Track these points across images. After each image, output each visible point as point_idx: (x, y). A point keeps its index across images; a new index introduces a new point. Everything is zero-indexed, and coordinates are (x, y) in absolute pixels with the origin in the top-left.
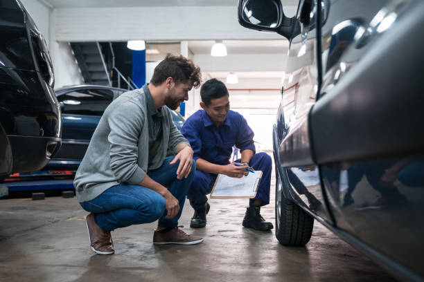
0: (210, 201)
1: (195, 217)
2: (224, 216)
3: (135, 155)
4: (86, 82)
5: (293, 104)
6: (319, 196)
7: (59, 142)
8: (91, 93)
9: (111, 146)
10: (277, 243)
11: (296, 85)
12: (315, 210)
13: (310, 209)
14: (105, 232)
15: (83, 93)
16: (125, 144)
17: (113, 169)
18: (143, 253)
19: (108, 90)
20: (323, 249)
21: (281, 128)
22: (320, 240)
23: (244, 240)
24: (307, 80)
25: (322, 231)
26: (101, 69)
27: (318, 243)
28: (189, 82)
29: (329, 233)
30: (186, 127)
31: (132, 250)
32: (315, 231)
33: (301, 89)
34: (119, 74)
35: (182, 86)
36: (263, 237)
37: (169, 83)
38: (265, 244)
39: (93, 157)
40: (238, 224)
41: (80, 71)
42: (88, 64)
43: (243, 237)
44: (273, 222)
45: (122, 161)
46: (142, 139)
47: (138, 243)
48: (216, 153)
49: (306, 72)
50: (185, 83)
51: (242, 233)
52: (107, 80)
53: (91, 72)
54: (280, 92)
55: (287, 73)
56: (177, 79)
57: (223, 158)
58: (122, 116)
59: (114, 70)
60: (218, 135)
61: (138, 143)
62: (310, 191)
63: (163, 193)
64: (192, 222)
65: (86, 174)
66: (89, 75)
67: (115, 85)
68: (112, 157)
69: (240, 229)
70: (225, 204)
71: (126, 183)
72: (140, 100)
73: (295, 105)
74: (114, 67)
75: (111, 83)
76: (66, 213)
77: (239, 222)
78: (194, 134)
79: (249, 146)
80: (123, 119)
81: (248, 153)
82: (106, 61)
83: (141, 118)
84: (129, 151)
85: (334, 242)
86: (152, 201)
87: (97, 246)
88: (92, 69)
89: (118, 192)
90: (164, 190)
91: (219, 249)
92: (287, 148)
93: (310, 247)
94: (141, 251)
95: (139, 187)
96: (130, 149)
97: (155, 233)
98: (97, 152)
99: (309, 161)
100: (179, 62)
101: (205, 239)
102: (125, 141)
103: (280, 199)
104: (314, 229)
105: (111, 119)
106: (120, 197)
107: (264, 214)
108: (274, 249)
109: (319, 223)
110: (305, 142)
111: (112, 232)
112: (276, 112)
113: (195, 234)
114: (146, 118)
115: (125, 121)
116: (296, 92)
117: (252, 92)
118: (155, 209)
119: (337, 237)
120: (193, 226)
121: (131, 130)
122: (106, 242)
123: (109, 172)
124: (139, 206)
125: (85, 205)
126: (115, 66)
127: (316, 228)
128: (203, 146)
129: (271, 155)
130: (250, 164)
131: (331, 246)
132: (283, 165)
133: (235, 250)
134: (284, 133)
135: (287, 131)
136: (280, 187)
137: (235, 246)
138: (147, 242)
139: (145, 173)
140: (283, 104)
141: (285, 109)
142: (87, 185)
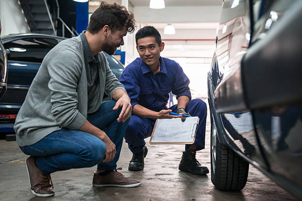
0: (147, 145)
1: (134, 160)
2: (161, 160)
3: (76, 101)
4: (32, 31)
5: (227, 53)
6: (252, 141)
7: (4, 87)
8: (36, 41)
9: (52, 93)
10: (212, 188)
11: (230, 36)
12: (250, 155)
13: (245, 154)
14: (44, 175)
15: (29, 41)
16: (65, 91)
17: (55, 115)
18: (82, 195)
19: (53, 39)
20: (259, 195)
21: (215, 76)
22: (256, 186)
23: (180, 184)
24: (241, 29)
25: (258, 177)
26: (46, 19)
27: (254, 189)
28: (124, 28)
29: (265, 179)
30: (125, 75)
31: (72, 192)
32: (250, 177)
33: (233, 39)
34: (64, 24)
35: (118, 32)
36: (199, 181)
37: (106, 31)
38: (201, 188)
39: (33, 102)
40: (175, 168)
41: (26, 20)
42: (34, 14)
43: (179, 181)
44: (209, 166)
45: (64, 107)
46: (80, 85)
47: (78, 185)
48: (154, 99)
49: (240, 23)
50: (121, 30)
51: (179, 177)
52: (52, 30)
53: (37, 22)
54: (214, 42)
55: (221, 24)
56: (113, 27)
57: (160, 104)
58: (60, 63)
59: (59, 21)
60: (155, 83)
61: (77, 89)
62: (244, 136)
63: (102, 137)
64: (130, 165)
65: (27, 118)
66: (35, 24)
67: (60, 34)
68: (53, 103)
69: (176, 173)
70: (162, 148)
71: (67, 128)
72: (77, 48)
73: (229, 54)
74: (58, 17)
75: (55, 32)
76: (10, 156)
77: (175, 166)
78: (133, 81)
79: (185, 93)
80: (62, 67)
81: (184, 99)
82: (51, 12)
83: (79, 65)
84: (70, 97)
85: (270, 189)
86: (93, 146)
87: (38, 189)
88: (38, 18)
89: (60, 137)
90: (103, 134)
91: (156, 192)
92: (221, 95)
93: (246, 193)
94: (80, 193)
95: (81, 132)
96: (70, 95)
97: (95, 175)
98: (38, 98)
99: (242, 106)
100: (114, 10)
101: (143, 181)
102: (64, 87)
103: (215, 144)
104: (249, 175)
105: (50, 66)
106: (62, 142)
107: (201, 158)
108: (209, 193)
109: (255, 169)
110: (238, 88)
111: (52, 175)
112: (210, 61)
113: (133, 176)
114: (84, 65)
115: (64, 69)
116: (230, 42)
117: (188, 42)
118: (96, 154)
119: (274, 183)
120: (131, 169)
121: (70, 77)
122: (46, 184)
123: (50, 117)
124: (80, 152)
125: (25, 149)
126: (60, 17)
127: (252, 173)
128: (140, 92)
129: (206, 101)
130: (186, 110)
131: (268, 193)
132: (217, 111)
133: (171, 194)
134: (219, 80)
135: (221, 78)
136: (215, 131)
137: (171, 190)
138: (87, 184)
139: (85, 118)
140: (217, 54)
141: (218, 58)
142: (29, 130)
